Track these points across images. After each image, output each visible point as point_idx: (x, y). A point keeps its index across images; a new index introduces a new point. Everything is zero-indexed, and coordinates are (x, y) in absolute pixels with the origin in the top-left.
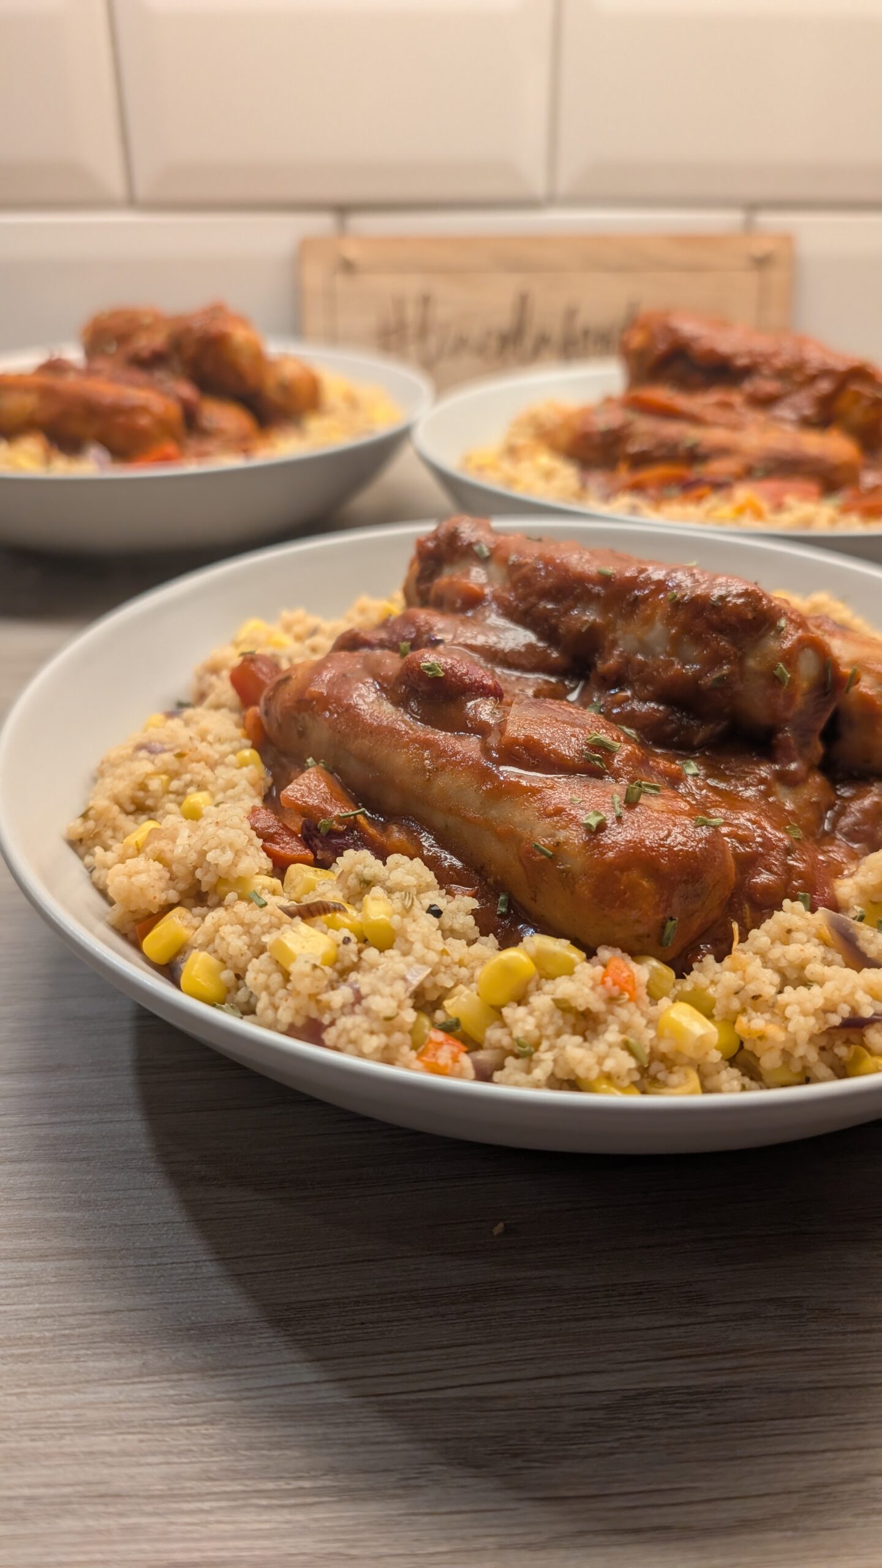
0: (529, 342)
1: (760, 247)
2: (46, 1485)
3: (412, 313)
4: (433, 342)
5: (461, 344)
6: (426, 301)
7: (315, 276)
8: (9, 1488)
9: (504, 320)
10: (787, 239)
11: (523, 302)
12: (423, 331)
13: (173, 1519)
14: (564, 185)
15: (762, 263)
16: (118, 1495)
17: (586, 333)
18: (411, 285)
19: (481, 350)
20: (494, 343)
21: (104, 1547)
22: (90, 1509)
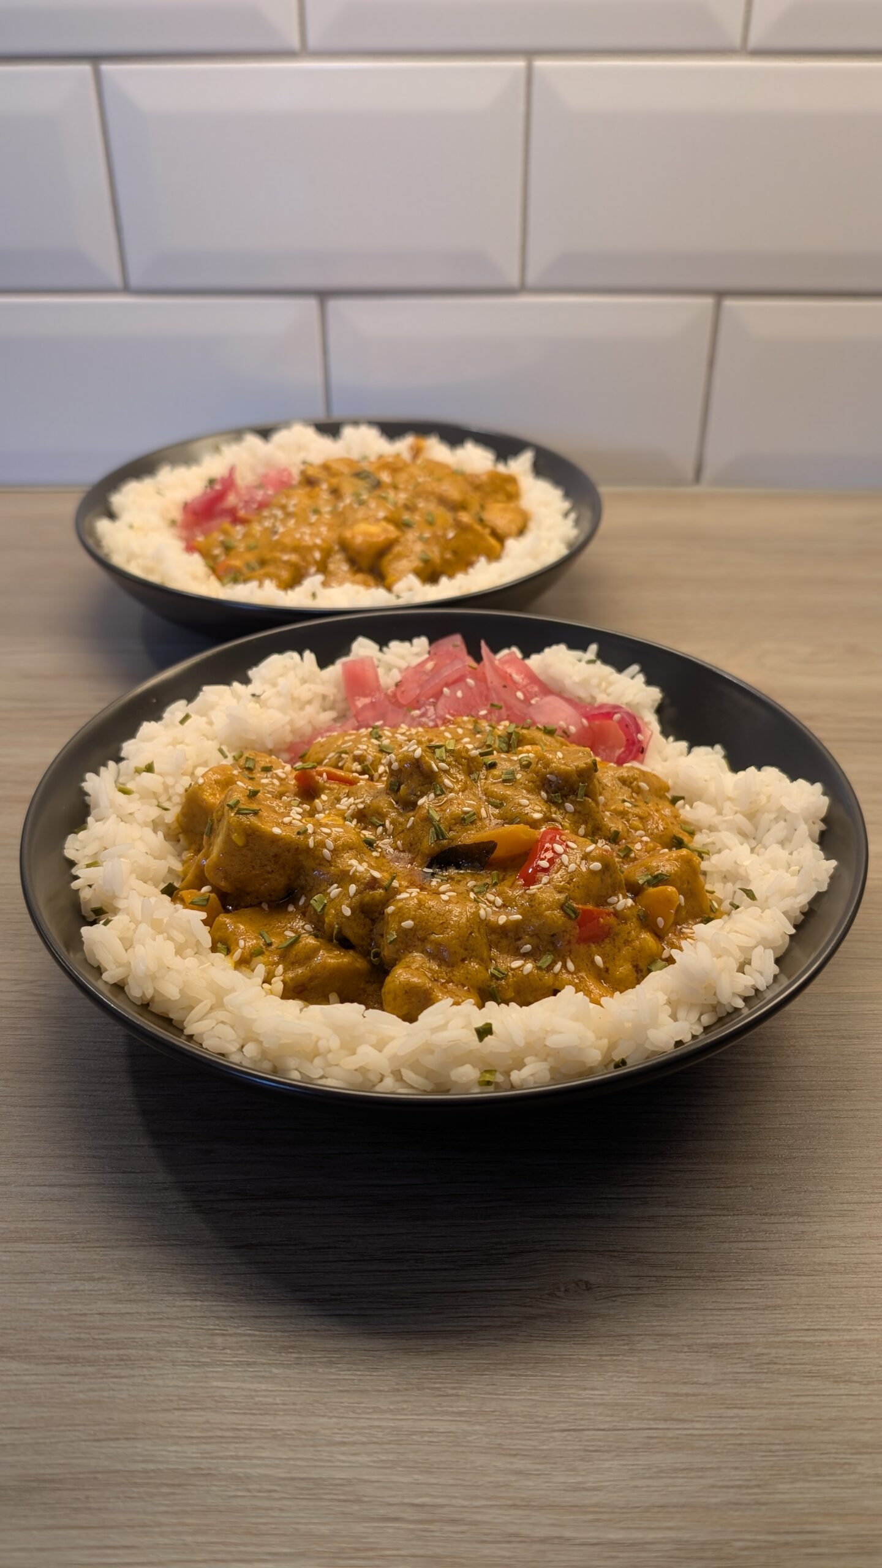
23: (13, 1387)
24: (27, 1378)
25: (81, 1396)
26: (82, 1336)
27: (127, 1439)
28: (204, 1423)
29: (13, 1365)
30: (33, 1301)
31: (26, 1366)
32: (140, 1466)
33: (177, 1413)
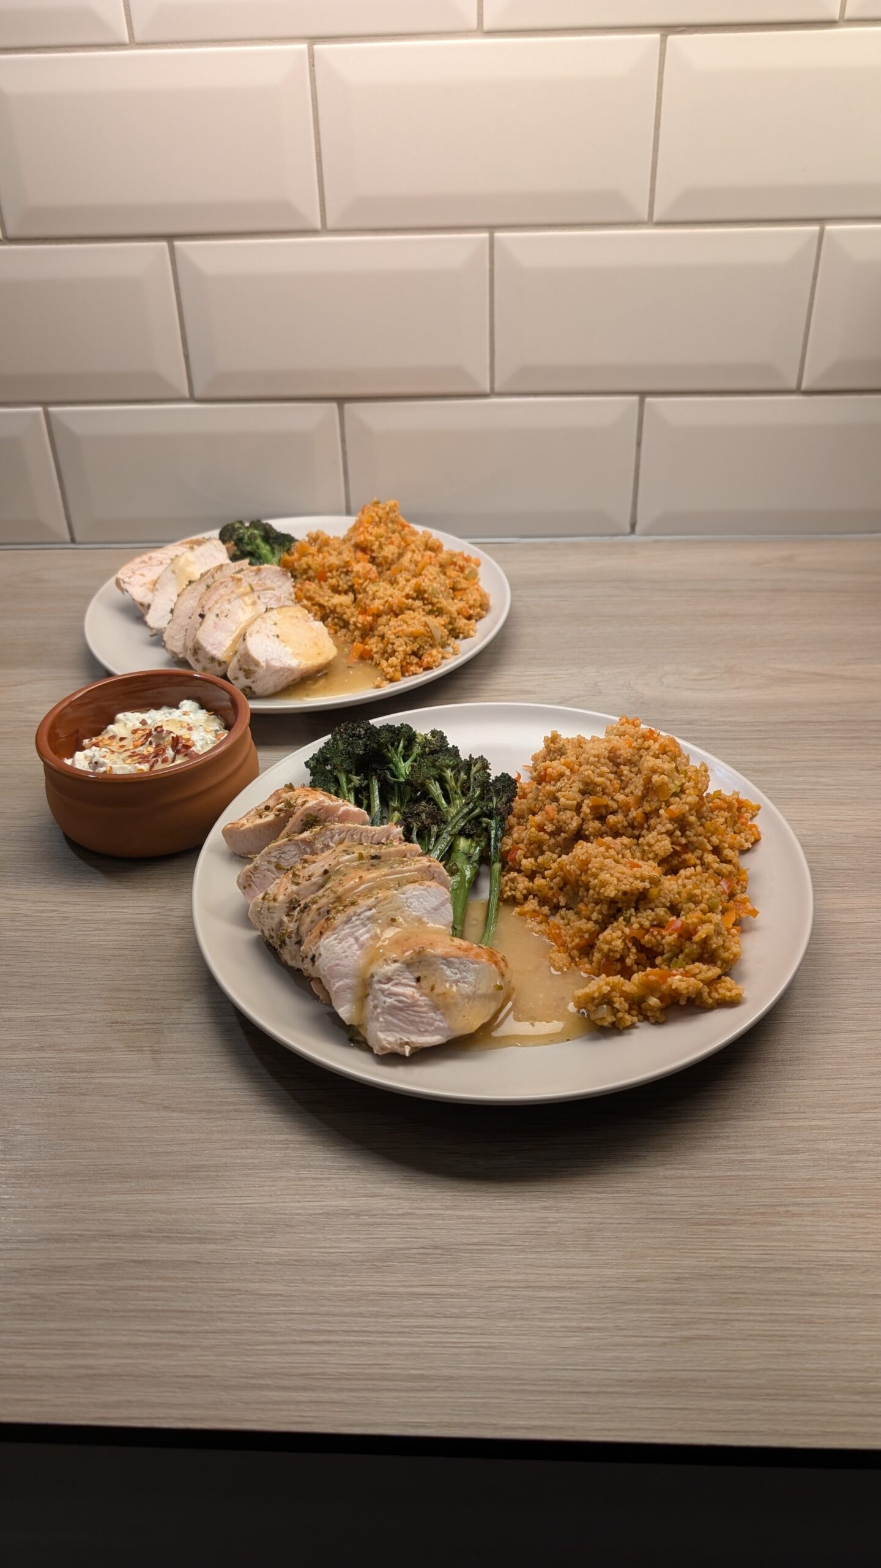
2: (88, 1231)
8: (72, 1230)
13: (134, 1245)
16: (114, 1236)
21: (107, 1254)
22: (103, 1240)
23: (176, 1125)
24: (183, 1121)
25: (215, 1128)
26: (213, 1100)
27: (242, 1148)
28: (284, 1141)
29: (175, 1114)
30: (182, 1083)
31: (182, 1115)
32: (250, 1161)
33: (269, 1136)
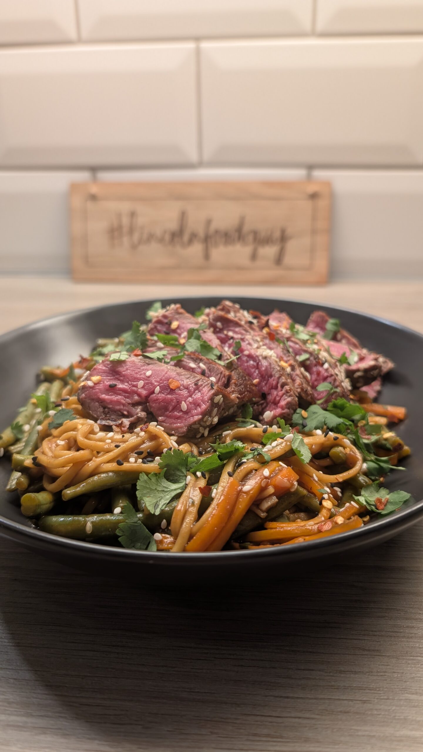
0: (186, 237)
1: (312, 188)
3: (125, 221)
4: (136, 237)
5: (151, 237)
6: (133, 214)
7: (77, 202)
9: (173, 226)
10: (328, 184)
11: (183, 215)
12: (131, 231)
14: (207, 156)
15: (314, 196)
17: (217, 232)
18: (125, 207)
19: (161, 240)
20: (167, 237)
